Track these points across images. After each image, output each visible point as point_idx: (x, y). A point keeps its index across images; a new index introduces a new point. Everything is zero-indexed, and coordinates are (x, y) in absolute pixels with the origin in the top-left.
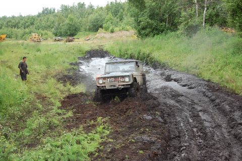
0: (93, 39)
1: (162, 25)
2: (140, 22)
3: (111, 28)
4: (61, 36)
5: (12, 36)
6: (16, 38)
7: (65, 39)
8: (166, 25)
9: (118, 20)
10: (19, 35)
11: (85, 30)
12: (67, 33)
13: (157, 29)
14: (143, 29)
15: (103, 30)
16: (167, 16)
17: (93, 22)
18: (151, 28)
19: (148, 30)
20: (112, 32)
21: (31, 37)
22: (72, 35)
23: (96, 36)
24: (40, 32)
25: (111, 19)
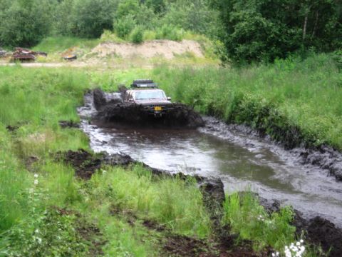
0: (87, 57)
1: (292, 35)
2: (236, 21)
3: (134, 32)
8: (301, 34)
9: (151, 10)
11: (64, 33)
13: (278, 44)
14: (243, 39)
15: (113, 36)
16: (307, 10)
17: (83, 13)
18: (264, 39)
19: (256, 44)
20: (138, 41)
22: (28, 43)
23: (94, 51)
25: (132, 7)
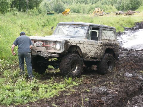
4: (123, 10)
5: (81, 11)
6: (84, 13)
7: (126, 12)
10: (87, 10)
12: (129, 7)
21: (94, 11)
24: (105, 7)
